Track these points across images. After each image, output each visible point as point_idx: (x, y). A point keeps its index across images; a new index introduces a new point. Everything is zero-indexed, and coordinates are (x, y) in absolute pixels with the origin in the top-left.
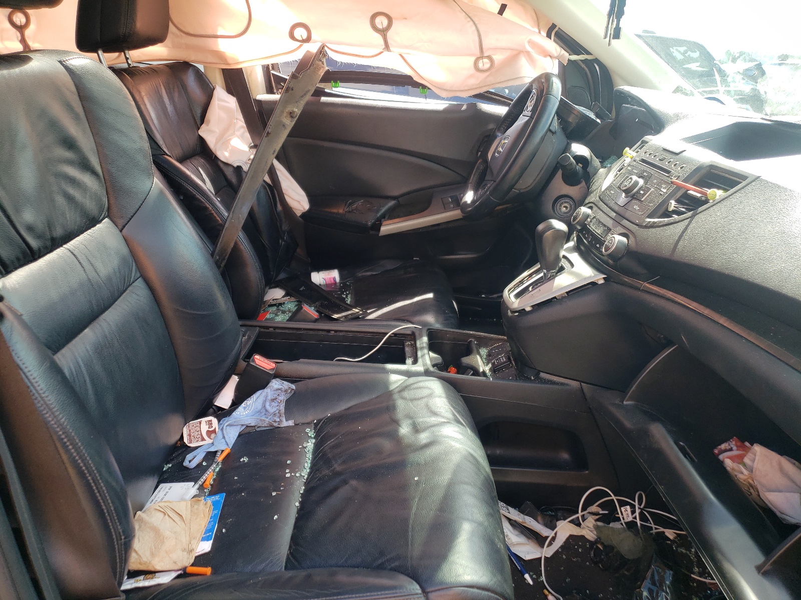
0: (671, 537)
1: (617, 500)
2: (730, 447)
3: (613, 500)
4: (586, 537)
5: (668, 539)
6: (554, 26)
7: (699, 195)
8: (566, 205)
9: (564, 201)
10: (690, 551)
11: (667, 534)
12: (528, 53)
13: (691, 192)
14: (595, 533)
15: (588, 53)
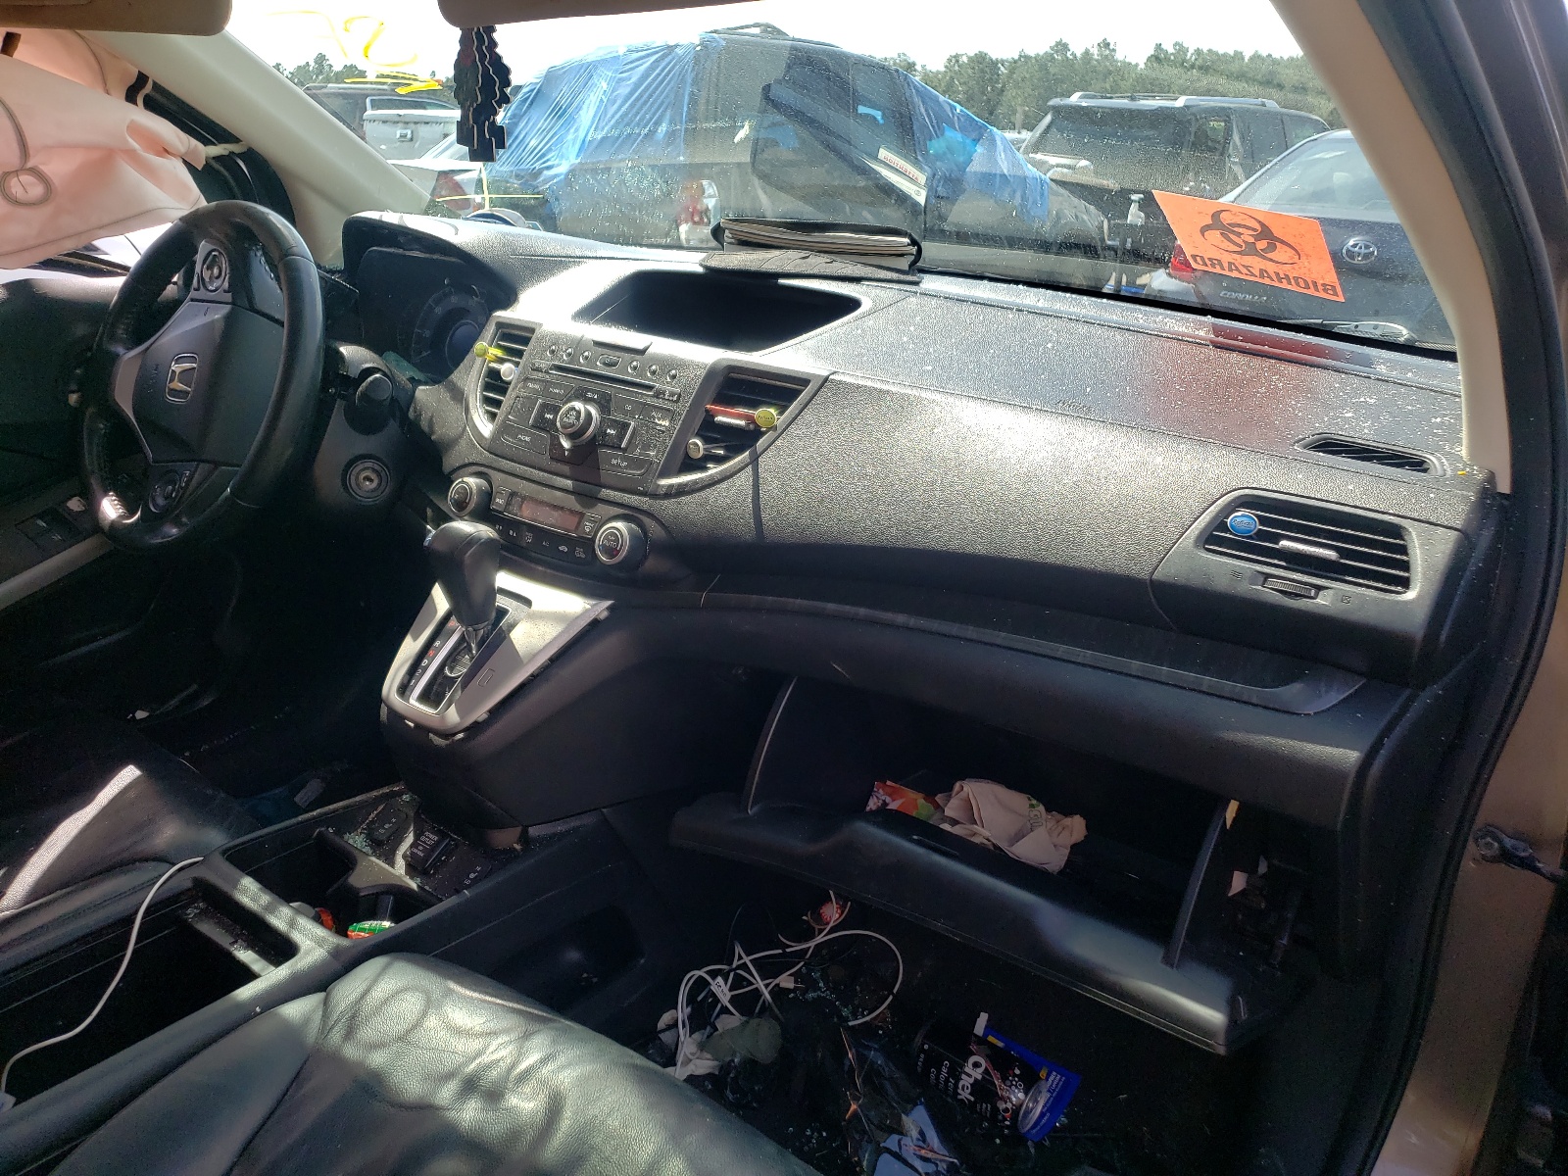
0: (791, 985)
1: (707, 972)
2: (881, 801)
3: (700, 977)
4: (697, 1073)
5: (789, 991)
6: (142, 79)
7: (742, 423)
8: (368, 473)
9: (361, 467)
10: (820, 989)
11: (784, 985)
12: (131, 154)
13: (719, 419)
14: (709, 1056)
15: (235, 140)
